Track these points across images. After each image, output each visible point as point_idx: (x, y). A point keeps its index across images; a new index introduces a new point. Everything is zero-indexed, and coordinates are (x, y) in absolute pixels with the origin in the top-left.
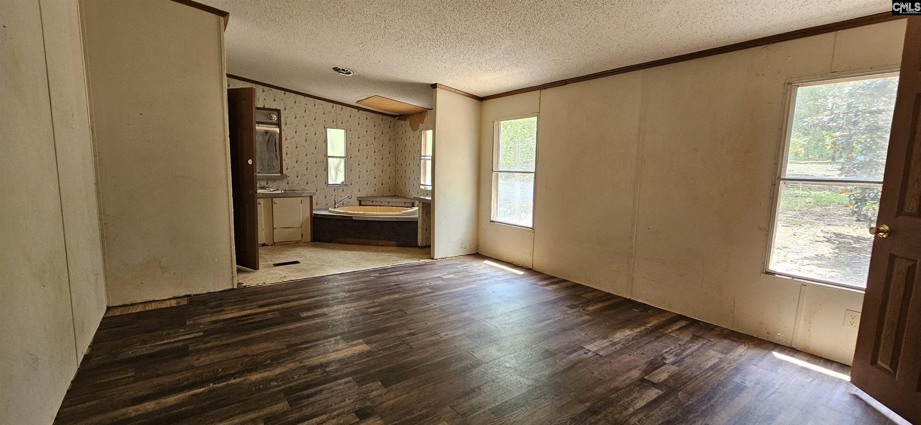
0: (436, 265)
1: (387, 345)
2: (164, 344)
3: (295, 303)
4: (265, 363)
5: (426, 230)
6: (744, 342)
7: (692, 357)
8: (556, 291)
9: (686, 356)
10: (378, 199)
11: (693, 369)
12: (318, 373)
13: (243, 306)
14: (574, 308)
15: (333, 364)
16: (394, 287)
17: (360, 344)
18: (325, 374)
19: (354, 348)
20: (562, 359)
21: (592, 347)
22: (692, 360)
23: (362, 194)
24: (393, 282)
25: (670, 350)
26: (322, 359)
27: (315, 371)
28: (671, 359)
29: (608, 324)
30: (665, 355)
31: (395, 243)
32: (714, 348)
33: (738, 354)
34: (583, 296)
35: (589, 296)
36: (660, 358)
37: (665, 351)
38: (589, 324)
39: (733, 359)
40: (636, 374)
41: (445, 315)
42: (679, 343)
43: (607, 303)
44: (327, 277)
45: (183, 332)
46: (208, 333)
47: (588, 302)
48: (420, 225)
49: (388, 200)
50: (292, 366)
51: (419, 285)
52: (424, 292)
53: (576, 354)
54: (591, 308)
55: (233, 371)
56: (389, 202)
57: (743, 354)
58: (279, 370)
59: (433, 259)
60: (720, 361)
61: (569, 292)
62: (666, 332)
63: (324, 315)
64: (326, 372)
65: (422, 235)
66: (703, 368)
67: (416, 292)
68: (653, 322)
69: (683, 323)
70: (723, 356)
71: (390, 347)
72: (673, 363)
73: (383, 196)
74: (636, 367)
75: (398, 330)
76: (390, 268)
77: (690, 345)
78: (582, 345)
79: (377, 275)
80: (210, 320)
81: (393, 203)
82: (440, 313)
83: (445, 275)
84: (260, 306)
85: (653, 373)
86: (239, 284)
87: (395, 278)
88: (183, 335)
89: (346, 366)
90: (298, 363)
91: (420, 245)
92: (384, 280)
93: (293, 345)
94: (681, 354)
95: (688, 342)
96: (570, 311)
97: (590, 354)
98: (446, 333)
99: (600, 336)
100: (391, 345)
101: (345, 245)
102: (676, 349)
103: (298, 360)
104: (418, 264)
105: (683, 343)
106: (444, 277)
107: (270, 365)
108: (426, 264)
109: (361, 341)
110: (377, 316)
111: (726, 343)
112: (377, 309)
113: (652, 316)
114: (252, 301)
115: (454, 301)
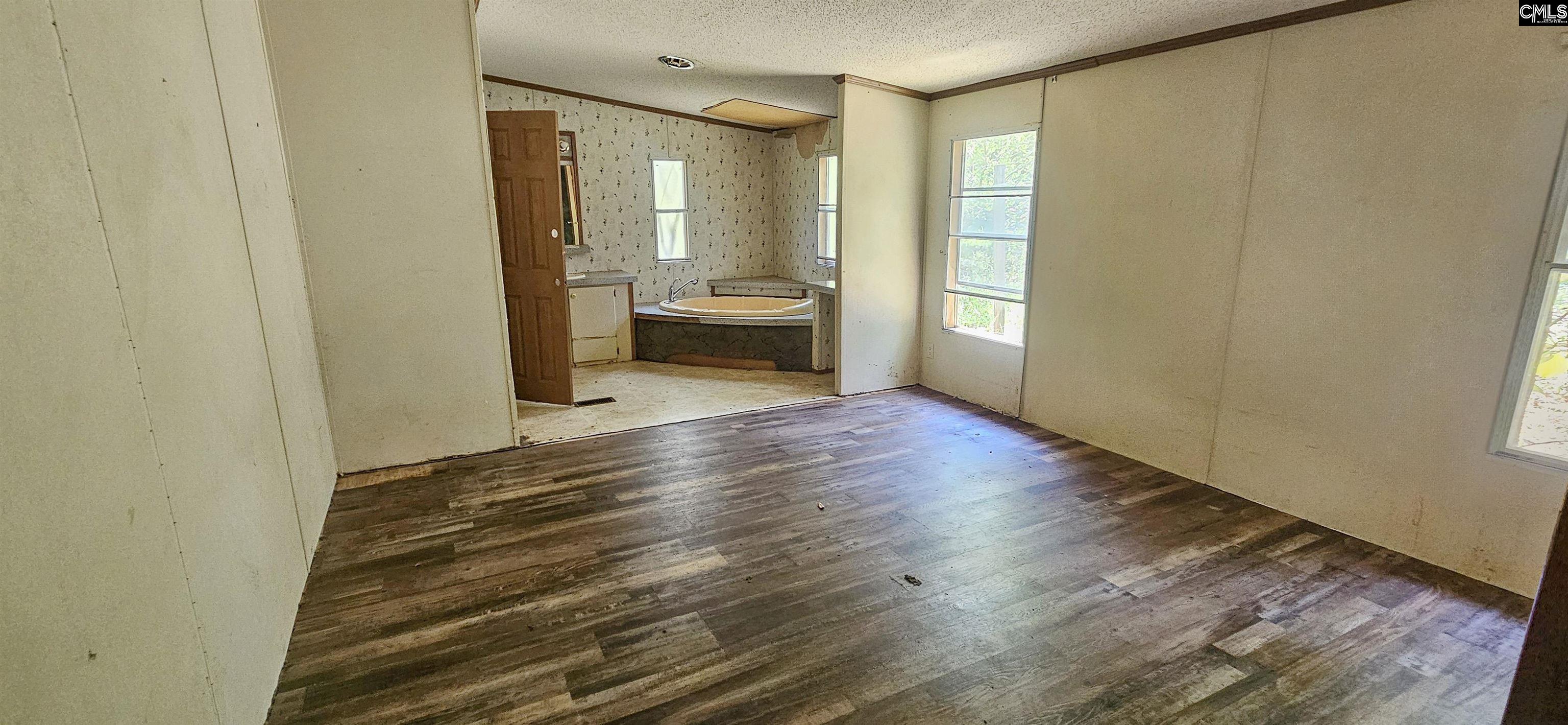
0: (842, 408)
1: (755, 557)
2: (419, 540)
3: (607, 477)
4: (566, 580)
5: (828, 341)
6: (1434, 585)
7: (1318, 610)
8: (1060, 463)
9: (1305, 607)
10: (744, 284)
11: (1315, 635)
12: (646, 602)
13: (531, 478)
14: (1092, 501)
15: (670, 586)
16: (770, 450)
17: (711, 554)
18: (656, 604)
19: (701, 562)
20: (1060, 599)
21: (1119, 580)
22: (1315, 616)
23: (717, 274)
24: (769, 440)
25: (1273, 593)
26: (653, 578)
27: (641, 598)
28: (1272, 610)
29: (1155, 535)
30: (1263, 603)
31: (771, 364)
32: (1367, 593)
33: (1418, 608)
34: (1113, 475)
35: (1124, 476)
36: (1251, 608)
37: (1264, 593)
38: (1118, 532)
39: (1404, 619)
40: (1198, 637)
41: (853, 505)
42: (1295, 579)
43: (1156, 493)
44: (659, 428)
45: (445, 520)
46: (482, 524)
47: (1121, 489)
48: (816, 332)
49: (760, 284)
50: (607, 586)
51: (811, 448)
52: (820, 460)
53: (1086, 591)
54: (1124, 502)
55: (518, 592)
56: (762, 289)
57: (1427, 608)
58: (586, 593)
59: (838, 395)
60: (1374, 619)
61: (1086, 465)
62: (1269, 555)
63: (654, 498)
64: (658, 600)
65: (820, 352)
66: (1337, 631)
67: (806, 460)
68: (1248, 535)
69: (1309, 539)
70: (1384, 610)
71: (760, 563)
72: (1276, 620)
73: (752, 278)
74: (1199, 623)
75: (774, 532)
76: (763, 413)
77: (1316, 584)
78: (1099, 575)
79: (742, 425)
80: (484, 501)
81: (768, 291)
82: (846, 502)
83: (858, 428)
84: (556, 480)
85: (1232, 637)
86: (523, 438)
87: (771, 433)
88: (445, 526)
89: (689, 592)
90: (614, 583)
91: (816, 368)
92: (754, 436)
93: (605, 552)
94: (1293, 601)
95: (1313, 578)
96: (1084, 506)
97: (1114, 593)
98: (855, 540)
99: (1138, 557)
100: (761, 558)
101: (689, 368)
102: (1287, 592)
103: (616, 578)
104: (812, 406)
105: (1302, 580)
106: (857, 432)
107: (572, 584)
108: (826, 406)
109: (712, 548)
110: (740, 503)
111: (1394, 583)
112: (741, 490)
113: (1244, 521)
114: (544, 470)
115: (870, 480)
